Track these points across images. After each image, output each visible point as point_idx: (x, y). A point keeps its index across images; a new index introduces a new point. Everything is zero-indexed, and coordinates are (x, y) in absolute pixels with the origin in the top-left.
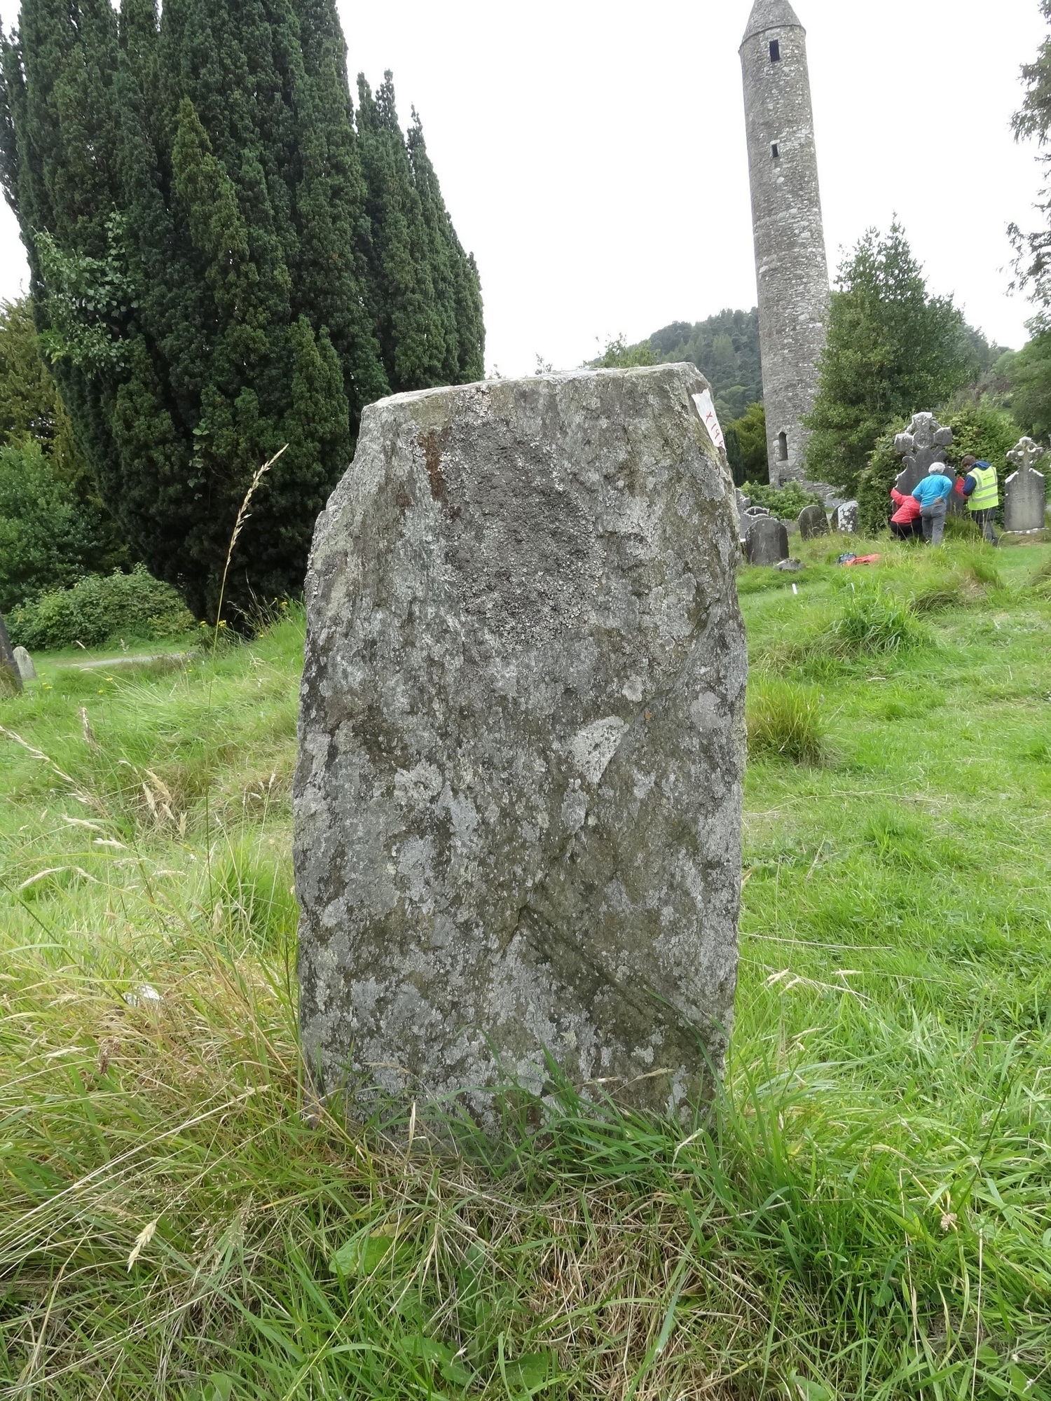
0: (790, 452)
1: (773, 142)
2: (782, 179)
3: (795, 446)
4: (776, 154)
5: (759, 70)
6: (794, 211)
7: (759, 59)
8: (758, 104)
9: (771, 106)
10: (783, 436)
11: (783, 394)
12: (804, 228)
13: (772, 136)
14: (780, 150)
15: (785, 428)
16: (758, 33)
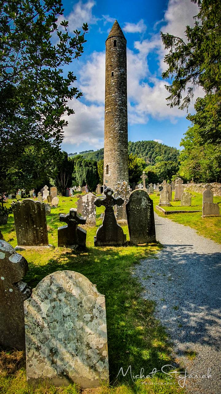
0: (109, 172)
1: (112, 72)
2: (114, 84)
3: (111, 170)
4: (113, 75)
5: (110, 48)
6: (117, 94)
7: (110, 45)
8: (109, 60)
9: (113, 60)
10: (107, 166)
11: (108, 152)
12: (120, 100)
13: (112, 70)
14: (115, 74)
15: (109, 164)
16: (110, 37)
